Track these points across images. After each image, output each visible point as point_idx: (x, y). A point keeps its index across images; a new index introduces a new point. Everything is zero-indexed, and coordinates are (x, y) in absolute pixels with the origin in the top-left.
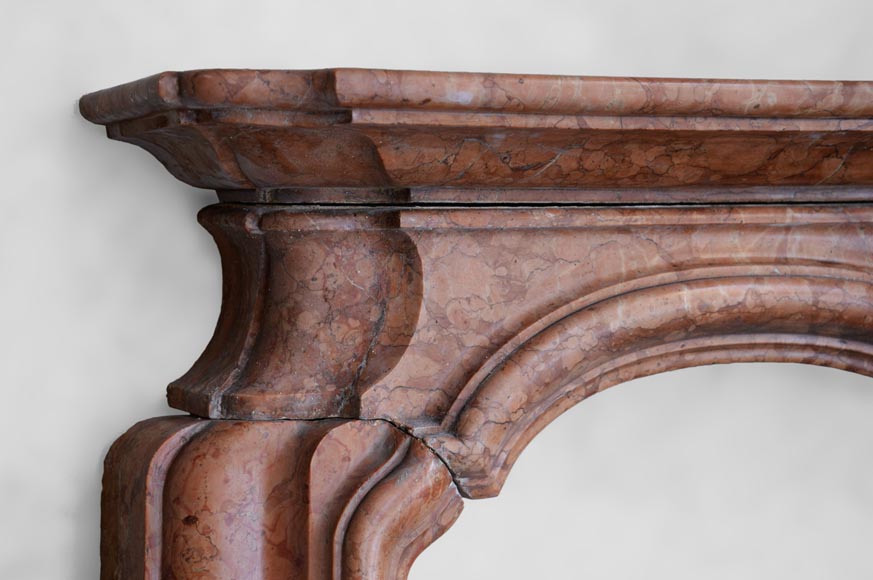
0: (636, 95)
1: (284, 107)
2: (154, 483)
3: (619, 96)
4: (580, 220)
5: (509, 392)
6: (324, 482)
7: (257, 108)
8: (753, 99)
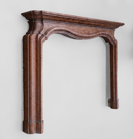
0: (57, 14)
1: (38, 13)
2: (28, 37)
3: (56, 14)
4: (52, 23)
5: (49, 33)
6: (39, 37)
7: (37, 13)
8: (63, 15)
